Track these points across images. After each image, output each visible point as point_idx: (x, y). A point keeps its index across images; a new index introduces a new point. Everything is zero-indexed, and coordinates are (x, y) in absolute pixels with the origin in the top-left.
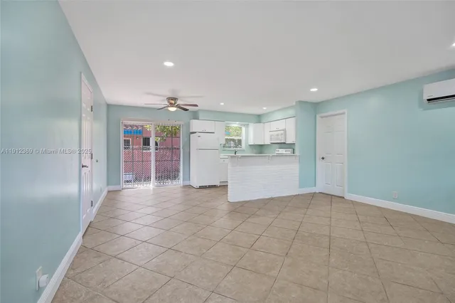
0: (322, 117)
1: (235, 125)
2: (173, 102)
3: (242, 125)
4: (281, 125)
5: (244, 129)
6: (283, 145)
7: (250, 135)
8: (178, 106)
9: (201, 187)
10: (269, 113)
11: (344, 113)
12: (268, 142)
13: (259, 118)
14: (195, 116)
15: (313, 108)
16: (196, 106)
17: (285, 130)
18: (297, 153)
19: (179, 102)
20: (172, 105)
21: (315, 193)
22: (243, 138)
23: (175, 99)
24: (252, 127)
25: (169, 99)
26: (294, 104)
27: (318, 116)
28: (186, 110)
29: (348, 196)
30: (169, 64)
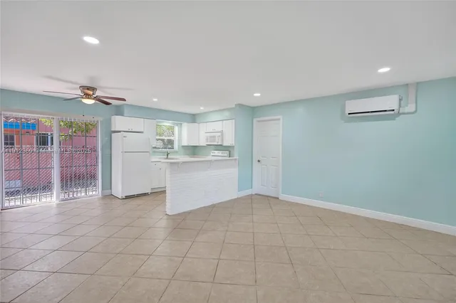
0: (259, 121)
1: (167, 124)
2: (91, 93)
3: (174, 124)
4: (218, 126)
5: (176, 129)
6: (220, 147)
7: (184, 135)
8: (97, 99)
9: (127, 197)
10: (205, 113)
11: (279, 119)
12: (203, 143)
13: (193, 118)
14: (119, 111)
15: (251, 112)
16: (124, 100)
17: (222, 132)
18: (236, 157)
19: (98, 93)
20: (88, 96)
21: (252, 195)
22: (175, 138)
23: (93, 89)
24: (185, 126)
25: (83, 88)
26: (234, 106)
27: (255, 120)
28: (107, 104)
29: (283, 197)
30: (91, 40)
